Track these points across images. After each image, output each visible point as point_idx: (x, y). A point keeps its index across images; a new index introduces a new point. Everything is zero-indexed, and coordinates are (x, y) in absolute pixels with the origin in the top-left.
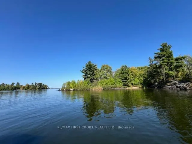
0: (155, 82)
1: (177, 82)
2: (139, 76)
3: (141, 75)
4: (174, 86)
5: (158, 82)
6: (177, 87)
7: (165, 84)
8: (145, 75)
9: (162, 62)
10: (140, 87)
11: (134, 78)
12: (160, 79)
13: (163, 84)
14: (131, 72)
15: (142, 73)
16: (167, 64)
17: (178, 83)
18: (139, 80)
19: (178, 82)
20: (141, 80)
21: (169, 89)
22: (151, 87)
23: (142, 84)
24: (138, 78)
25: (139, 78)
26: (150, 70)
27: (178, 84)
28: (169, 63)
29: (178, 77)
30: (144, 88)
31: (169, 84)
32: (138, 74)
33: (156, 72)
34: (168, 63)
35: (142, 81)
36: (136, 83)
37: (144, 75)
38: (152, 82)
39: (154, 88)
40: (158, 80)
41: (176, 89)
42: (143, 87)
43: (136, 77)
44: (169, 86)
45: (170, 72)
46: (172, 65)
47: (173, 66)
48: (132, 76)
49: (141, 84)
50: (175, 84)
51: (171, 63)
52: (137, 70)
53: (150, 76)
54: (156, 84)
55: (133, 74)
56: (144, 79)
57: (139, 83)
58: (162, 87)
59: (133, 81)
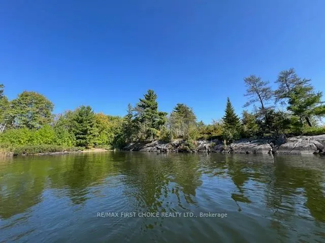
0: (130, 142)
2: (109, 130)
3: (111, 129)
4: (155, 147)
5: (134, 142)
6: (158, 149)
7: (144, 145)
8: (118, 129)
9: (147, 114)
10: (108, 148)
11: (99, 132)
13: (141, 145)
14: (97, 122)
15: (114, 126)
18: (108, 137)
19: (157, 143)
20: (111, 137)
21: (149, 151)
22: (125, 149)
25: (108, 134)
26: (127, 123)
27: (158, 145)
28: (153, 116)
30: (115, 150)
31: (148, 145)
32: (108, 127)
33: (134, 127)
35: (113, 140)
36: (101, 142)
37: (116, 129)
38: (126, 142)
39: (129, 150)
40: (134, 139)
41: (156, 151)
42: (113, 149)
43: (104, 131)
44: (149, 148)
45: (153, 129)
47: (156, 122)
48: (97, 129)
49: (111, 144)
50: (155, 145)
51: (155, 117)
53: (125, 132)
54: (132, 144)
55: (100, 125)
56: (116, 136)
57: (107, 142)
58: (140, 149)
59: (97, 138)
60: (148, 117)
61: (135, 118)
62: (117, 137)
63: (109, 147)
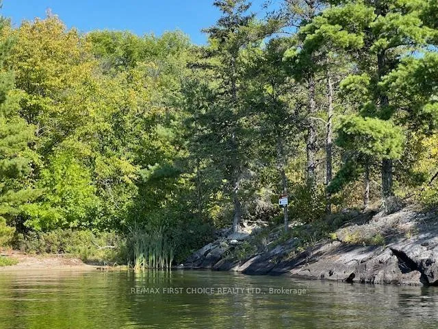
0: (237, 215)
1: (404, 219)
2: (102, 134)
3: (118, 128)
4: (386, 255)
6: (407, 264)
7: (322, 236)
8: (160, 130)
9: (333, 20)
10: (100, 254)
11: (46, 151)
12: (281, 183)
13: (305, 235)
14: (25, 83)
15: (136, 108)
16: (360, 40)
17: (412, 232)
18: (100, 185)
19: (410, 225)
20: (115, 179)
21: (350, 280)
22: (202, 264)
23: (122, 230)
24: (91, 162)
25: (99, 160)
26: (214, 85)
27: (412, 239)
28: (378, 31)
29: (420, 179)
30: (140, 268)
31: (347, 234)
32: (96, 116)
33: (260, 107)
34: (373, 33)
35: (127, 200)
37: (150, 123)
38: (215, 212)
39: (226, 268)
40: (264, 198)
41: (396, 283)
42: (127, 257)
43: (69, 142)
44: (350, 258)
45: (376, 122)
46: (393, 64)
47: (400, 72)
48: (30, 131)
49: (116, 224)
50: (391, 235)
51: (397, 38)
52: (85, 68)
53: (206, 145)
54: (248, 230)
55: (46, 103)
56: (145, 174)
57: (92, 214)
58: (293, 264)
59: (29, 190)
60: (346, 37)
61: (264, 43)
62: (154, 180)
63: (103, 245)
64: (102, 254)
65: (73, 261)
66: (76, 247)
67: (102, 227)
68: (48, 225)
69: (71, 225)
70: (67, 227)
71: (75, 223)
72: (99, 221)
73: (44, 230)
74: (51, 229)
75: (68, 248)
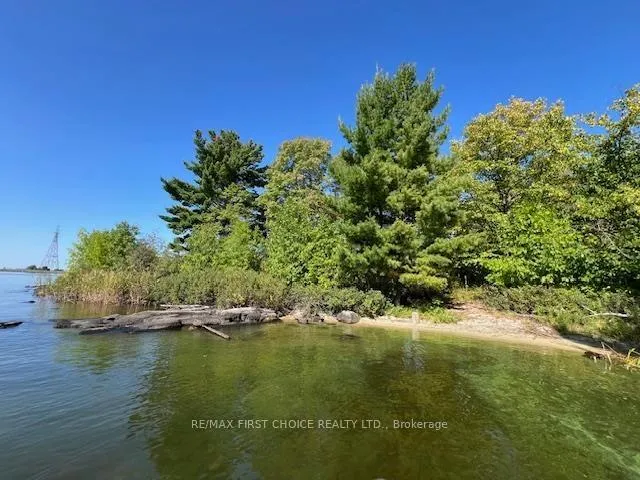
49: (626, 281)
63: (602, 310)
64: (600, 324)
65: (542, 329)
66: (550, 309)
67: (599, 286)
68: (512, 280)
69: (543, 280)
70: (538, 282)
71: (548, 278)
72: (592, 276)
73: (508, 285)
74: (517, 284)
75: (539, 308)
